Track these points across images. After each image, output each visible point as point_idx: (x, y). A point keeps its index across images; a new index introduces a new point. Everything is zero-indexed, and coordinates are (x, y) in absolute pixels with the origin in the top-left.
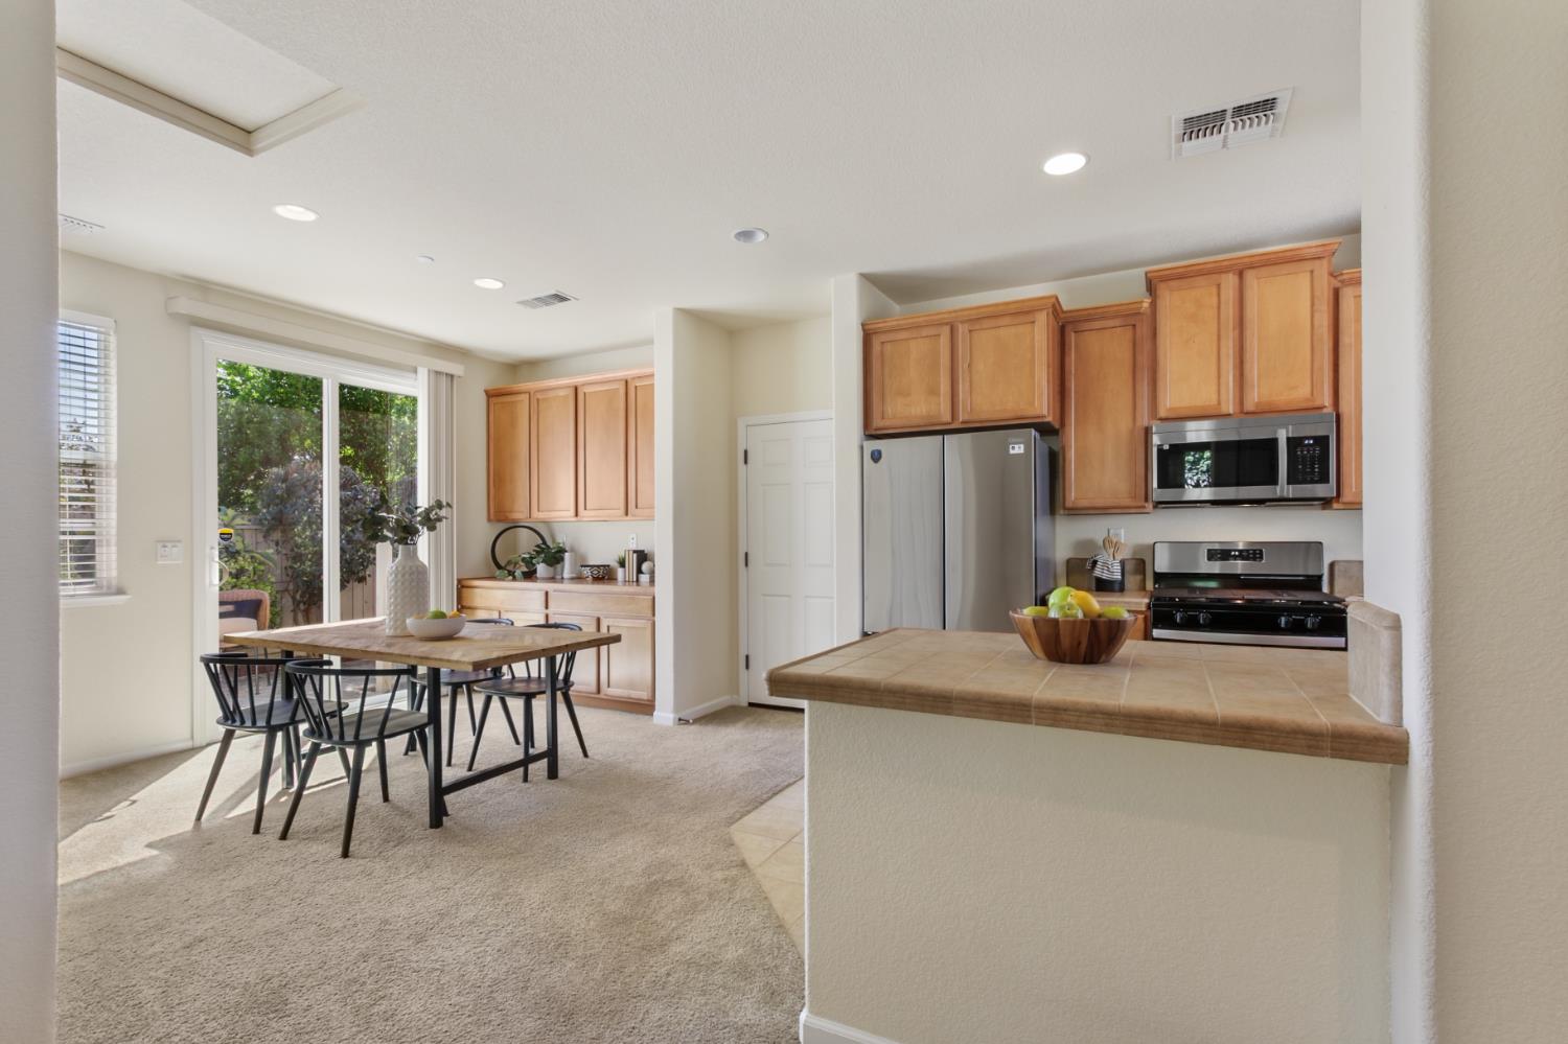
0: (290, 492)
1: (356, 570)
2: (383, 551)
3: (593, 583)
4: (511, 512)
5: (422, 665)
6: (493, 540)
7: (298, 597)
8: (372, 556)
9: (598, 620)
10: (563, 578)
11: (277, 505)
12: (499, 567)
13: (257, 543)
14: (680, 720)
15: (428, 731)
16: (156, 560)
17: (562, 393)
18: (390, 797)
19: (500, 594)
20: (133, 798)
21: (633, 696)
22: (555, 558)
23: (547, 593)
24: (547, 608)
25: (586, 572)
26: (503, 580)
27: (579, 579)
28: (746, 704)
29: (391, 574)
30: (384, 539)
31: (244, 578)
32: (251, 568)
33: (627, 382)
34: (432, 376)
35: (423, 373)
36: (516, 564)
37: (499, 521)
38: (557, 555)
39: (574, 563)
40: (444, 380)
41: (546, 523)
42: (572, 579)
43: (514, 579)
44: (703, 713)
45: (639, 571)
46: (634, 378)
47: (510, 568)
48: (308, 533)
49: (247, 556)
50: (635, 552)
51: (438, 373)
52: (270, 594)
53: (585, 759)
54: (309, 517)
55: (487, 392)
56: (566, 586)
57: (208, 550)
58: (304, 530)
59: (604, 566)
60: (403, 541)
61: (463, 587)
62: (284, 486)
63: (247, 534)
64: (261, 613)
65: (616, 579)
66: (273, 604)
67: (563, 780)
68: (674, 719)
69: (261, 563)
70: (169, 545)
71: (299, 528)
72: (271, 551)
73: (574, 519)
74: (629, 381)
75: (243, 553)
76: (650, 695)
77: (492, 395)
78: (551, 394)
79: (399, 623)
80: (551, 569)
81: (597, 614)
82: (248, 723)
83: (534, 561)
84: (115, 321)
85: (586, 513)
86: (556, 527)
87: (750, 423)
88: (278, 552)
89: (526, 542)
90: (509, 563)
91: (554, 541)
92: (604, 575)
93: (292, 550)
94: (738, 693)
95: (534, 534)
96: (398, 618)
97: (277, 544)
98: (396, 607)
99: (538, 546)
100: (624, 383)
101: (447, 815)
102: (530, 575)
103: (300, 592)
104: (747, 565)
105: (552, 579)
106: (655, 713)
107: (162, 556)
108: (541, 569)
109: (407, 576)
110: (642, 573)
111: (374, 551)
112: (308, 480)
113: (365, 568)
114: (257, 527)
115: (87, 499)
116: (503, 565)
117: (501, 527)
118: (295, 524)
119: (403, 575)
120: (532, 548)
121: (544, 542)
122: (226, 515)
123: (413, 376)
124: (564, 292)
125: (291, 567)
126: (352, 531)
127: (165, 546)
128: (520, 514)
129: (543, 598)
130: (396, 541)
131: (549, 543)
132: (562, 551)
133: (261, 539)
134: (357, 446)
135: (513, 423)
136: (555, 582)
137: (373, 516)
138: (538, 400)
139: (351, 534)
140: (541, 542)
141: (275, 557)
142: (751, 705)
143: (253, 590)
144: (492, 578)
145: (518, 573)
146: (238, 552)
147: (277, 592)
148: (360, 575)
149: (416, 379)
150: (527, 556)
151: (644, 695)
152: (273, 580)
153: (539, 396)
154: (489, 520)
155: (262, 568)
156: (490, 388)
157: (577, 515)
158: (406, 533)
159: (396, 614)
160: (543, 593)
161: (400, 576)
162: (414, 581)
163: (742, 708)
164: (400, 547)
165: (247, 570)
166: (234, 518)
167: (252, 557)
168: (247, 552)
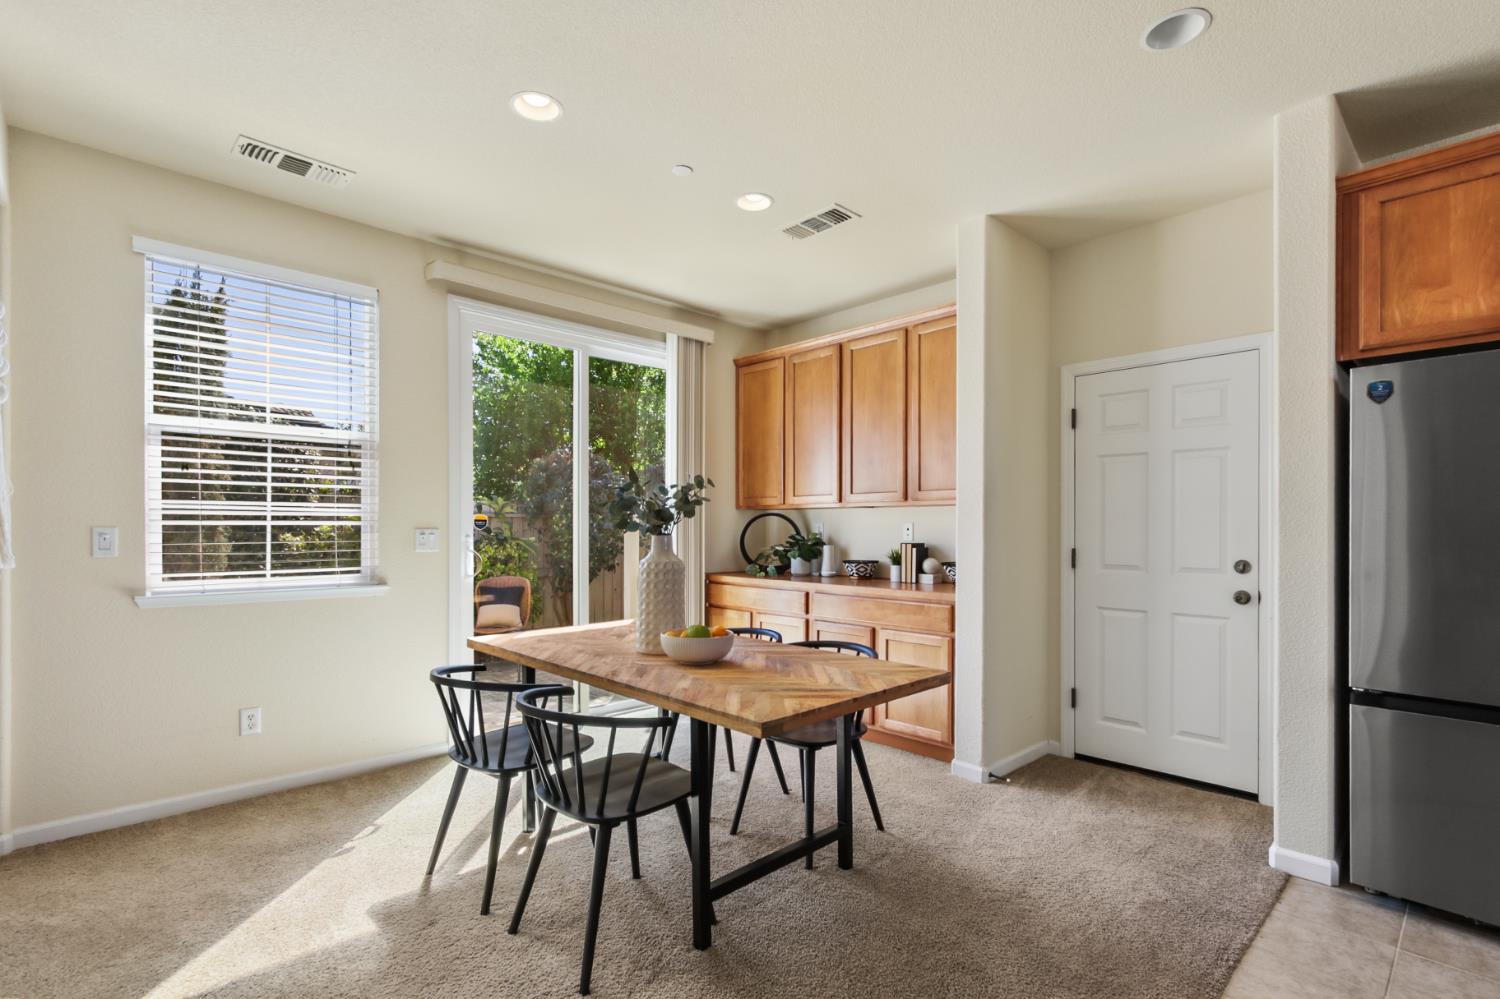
0: (549, 481)
1: (605, 559)
2: (631, 540)
3: (858, 585)
4: (763, 497)
5: (685, 714)
6: (742, 529)
7: (556, 584)
8: (620, 545)
9: (874, 632)
10: (820, 575)
11: (539, 494)
12: (749, 561)
13: (524, 531)
14: (991, 775)
15: (693, 803)
16: (415, 549)
17: (823, 354)
18: (642, 872)
19: (751, 593)
20: (378, 822)
21: (921, 734)
22: (813, 552)
23: (807, 594)
24: (807, 612)
25: (851, 569)
26: (755, 576)
27: (839, 577)
28: (1072, 756)
29: (642, 574)
30: (635, 527)
31: (511, 565)
32: (516, 555)
33: (907, 331)
34: (681, 342)
35: (672, 340)
36: (768, 556)
37: (749, 508)
38: (814, 548)
39: (834, 557)
40: (693, 348)
41: (800, 510)
42: (831, 576)
43: (767, 576)
44: (1017, 766)
45: (920, 570)
46: (916, 326)
47: (761, 562)
48: (564, 522)
49: (514, 543)
50: (914, 545)
51: (687, 340)
52: (532, 582)
53: (881, 834)
54: (565, 506)
55: (736, 362)
56: (825, 586)
57: (463, 539)
58: (561, 518)
59: (873, 562)
60: (656, 530)
61: (711, 582)
62: (544, 475)
63: (514, 522)
64: (524, 600)
65: (889, 579)
66: (535, 591)
67: (860, 872)
68: (983, 773)
69: (525, 551)
70: (427, 532)
71: (557, 516)
72: (533, 539)
73: (838, 505)
74: (910, 329)
75: (509, 540)
76: (946, 735)
77: (739, 365)
78: (810, 357)
79: (651, 637)
80: (807, 563)
81: (872, 624)
82: (480, 763)
83: (789, 554)
84: (378, 291)
85: (853, 498)
86: (811, 515)
87: (1079, 372)
88: (540, 541)
89: (776, 532)
90: (761, 556)
91: (808, 530)
92: (872, 574)
93: (551, 538)
94: (1058, 738)
95: (787, 523)
96: (651, 634)
97: (540, 532)
98: (648, 614)
99: (792, 537)
100: (902, 333)
101: (715, 922)
102: (783, 572)
103: (558, 579)
104: (1074, 565)
105: (807, 577)
106: (954, 761)
107: (420, 544)
108: (796, 565)
109: (661, 577)
110: (924, 572)
111: (622, 540)
113: (613, 558)
114: (524, 516)
115: (353, 483)
116: (753, 559)
117: (750, 515)
118: (553, 513)
119: (656, 575)
120: (785, 539)
121: (798, 533)
122: (497, 503)
123: (661, 344)
124: (847, 204)
125: (551, 555)
126: (603, 519)
127: (423, 534)
128: (773, 500)
129: (803, 600)
130: (648, 530)
131: (804, 533)
132: (819, 543)
133: (526, 527)
134: (608, 438)
135: (765, 395)
136: (811, 581)
137: (622, 499)
138: (794, 364)
139: (602, 523)
140: (795, 533)
141: (537, 544)
142: (1078, 757)
143: (518, 577)
144: (741, 573)
145: (771, 568)
146: (505, 539)
147: (539, 578)
148: (610, 563)
149: (665, 349)
150: (781, 549)
151: (937, 734)
152: (535, 567)
153: (797, 360)
154: (738, 506)
155: (526, 555)
156: (740, 357)
157: (840, 501)
158: (659, 519)
159: (648, 625)
160: (803, 594)
161: (652, 576)
162: (667, 581)
163: (1067, 760)
164: (653, 537)
165: (514, 557)
166: (503, 507)
167: (518, 545)
168: (513, 539)
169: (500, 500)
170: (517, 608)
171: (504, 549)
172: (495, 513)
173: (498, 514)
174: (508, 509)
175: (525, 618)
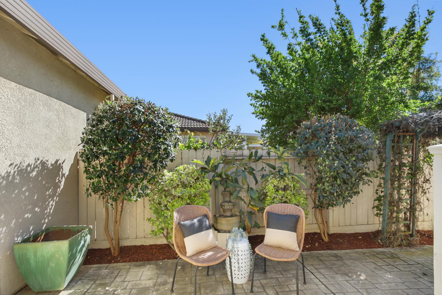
11: (306, 144)
13: (295, 168)
31: (288, 192)
48: (326, 162)
49: (290, 177)
54: (327, 151)
58: (324, 160)
63: (290, 163)
64: (299, 226)
69: (298, 182)
71: (321, 159)
72: (302, 173)
75: (287, 175)
88: (307, 175)
93: (316, 174)
97: (305, 168)
112: (325, 126)
114: (295, 158)
118: (318, 156)
122: (279, 151)
133: (297, 166)
141: (305, 178)
143: (295, 206)
155: (298, 185)
166: (283, 153)
167: (292, 178)
168: (289, 174)
169: (281, 149)
170: (296, 233)
171: (284, 180)
172: (278, 157)
173: (280, 158)
174: (286, 154)
175: (300, 241)
